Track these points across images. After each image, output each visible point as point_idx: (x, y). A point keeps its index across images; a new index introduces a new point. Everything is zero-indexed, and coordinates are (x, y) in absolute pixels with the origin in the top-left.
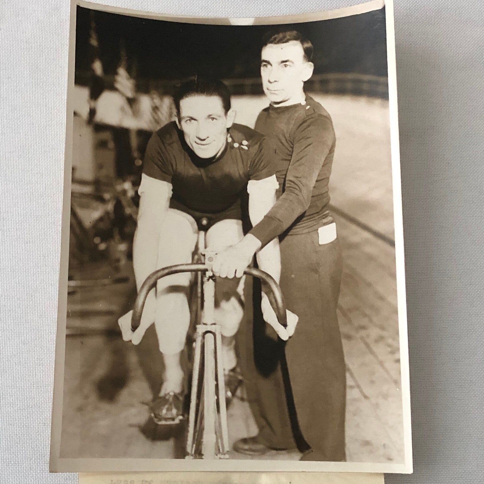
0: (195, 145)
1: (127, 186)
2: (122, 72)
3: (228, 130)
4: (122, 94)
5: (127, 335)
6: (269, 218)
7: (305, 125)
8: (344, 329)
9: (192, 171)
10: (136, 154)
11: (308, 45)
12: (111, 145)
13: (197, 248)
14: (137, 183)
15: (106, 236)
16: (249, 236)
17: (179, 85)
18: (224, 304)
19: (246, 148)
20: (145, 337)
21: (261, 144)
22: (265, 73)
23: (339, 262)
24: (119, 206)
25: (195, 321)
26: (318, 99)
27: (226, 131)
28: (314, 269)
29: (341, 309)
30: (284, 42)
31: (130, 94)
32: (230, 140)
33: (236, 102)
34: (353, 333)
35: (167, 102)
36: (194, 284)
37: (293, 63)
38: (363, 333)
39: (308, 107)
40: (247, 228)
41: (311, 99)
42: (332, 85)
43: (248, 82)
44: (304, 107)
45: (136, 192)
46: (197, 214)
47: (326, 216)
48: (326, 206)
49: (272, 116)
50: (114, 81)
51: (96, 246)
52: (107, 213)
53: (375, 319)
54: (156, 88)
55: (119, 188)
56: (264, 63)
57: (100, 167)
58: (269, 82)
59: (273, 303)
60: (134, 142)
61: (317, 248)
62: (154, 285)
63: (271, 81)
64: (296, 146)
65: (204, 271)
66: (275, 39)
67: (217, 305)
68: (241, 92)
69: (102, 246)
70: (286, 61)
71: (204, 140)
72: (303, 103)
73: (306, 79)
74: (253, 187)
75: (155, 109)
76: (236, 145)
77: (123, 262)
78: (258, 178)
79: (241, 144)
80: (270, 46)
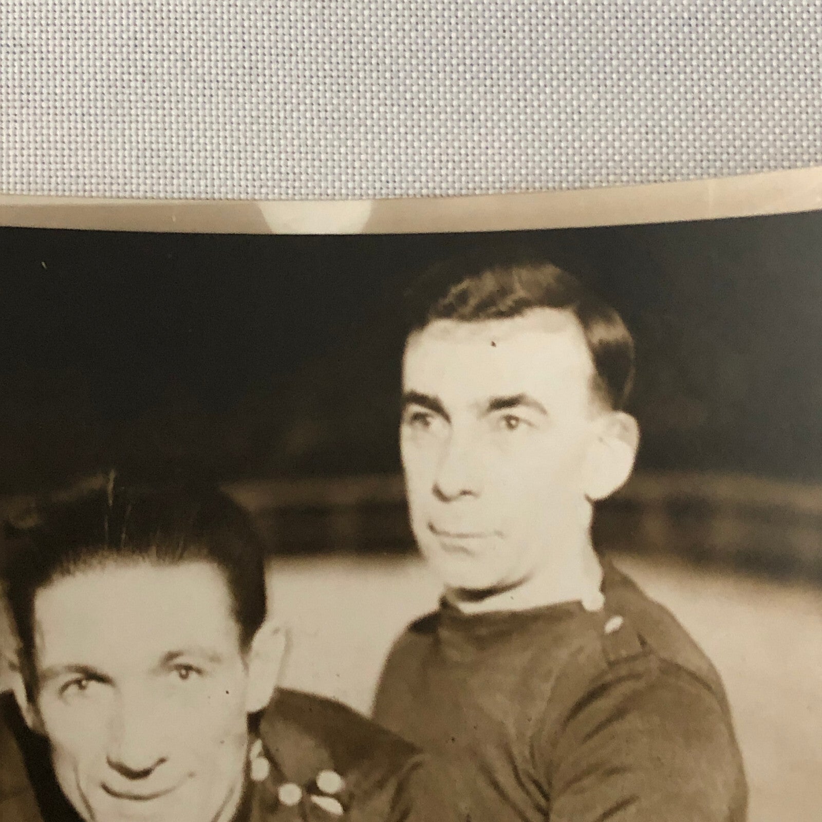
0: (100, 802)
3: (255, 721)
7: (603, 705)
11: (613, 332)
17: (30, 522)
19: (333, 807)
21: (400, 789)
22: (422, 453)
27: (242, 725)
30: (501, 315)
32: (261, 770)
37: (543, 411)
39: (615, 623)
41: (627, 583)
43: (346, 492)
44: (595, 620)
49: (453, 654)
56: (415, 408)
58: (438, 493)
63: (447, 490)
64: (562, 803)
66: (463, 298)
70: (511, 402)
71: (145, 773)
72: (594, 601)
73: (603, 491)
76: (290, 794)
79: (311, 788)
80: (438, 327)
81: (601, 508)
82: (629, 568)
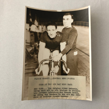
0: (50, 35)
1: (37, 44)
2: (36, 21)
3: (56, 32)
4: (36, 25)
5: (37, 73)
6: (64, 50)
8: (79, 72)
9: (49, 41)
10: (38, 37)
11: (73, 16)
12: (34, 35)
13: (50, 56)
14: (39, 43)
15: (33, 54)
16: (60, 53)
17: (47, 24)
18: (55, 67)
19: (60, 36)
20: (40, 73)
21: (63, 35)
22: (64, 21)
23: (78, 59)
24: (35, 48)
25: (50, 70)
26: (74, 26)
28: (73, 60)
29: (78, 68)
31: (37, 25)
32: (57, 35)
33: (58, 27)
34: (80, 73)
35: (45, 27)
36: (50, 63)
38: (82, 73)
40: (60, 52)
42: (77, 24)
43: (60, 23)
45: (39, 45)
46: (50, 49)
47: (75, 50)
48: (76, 48)
49: (65, 30)
50: (34, 23)
51: (31, 56)
52: (33, 49)
53: (85, 70)
54: (43, 24)
55: (35, 44)
56: (64, 19)
57: (31, 40)
58: (65, 23)
59: (65, 66)
60: (38, 35)
61: (73, 56)
62: (42, 63)
64: (70, 36)
65: (52, 60)
67: (54, 67)
68: (59, 25)
69: (32, 56)
70: (68, 19)
71: (52, 34)
72: (71, 27)
74: (61, 44)
75: (42, 28)
76: (58, 36)
77: (36, 59)
78: (62, 42)
80: (65, 16)
81: (72, 23)
82: (73, 26)
